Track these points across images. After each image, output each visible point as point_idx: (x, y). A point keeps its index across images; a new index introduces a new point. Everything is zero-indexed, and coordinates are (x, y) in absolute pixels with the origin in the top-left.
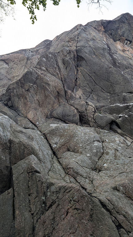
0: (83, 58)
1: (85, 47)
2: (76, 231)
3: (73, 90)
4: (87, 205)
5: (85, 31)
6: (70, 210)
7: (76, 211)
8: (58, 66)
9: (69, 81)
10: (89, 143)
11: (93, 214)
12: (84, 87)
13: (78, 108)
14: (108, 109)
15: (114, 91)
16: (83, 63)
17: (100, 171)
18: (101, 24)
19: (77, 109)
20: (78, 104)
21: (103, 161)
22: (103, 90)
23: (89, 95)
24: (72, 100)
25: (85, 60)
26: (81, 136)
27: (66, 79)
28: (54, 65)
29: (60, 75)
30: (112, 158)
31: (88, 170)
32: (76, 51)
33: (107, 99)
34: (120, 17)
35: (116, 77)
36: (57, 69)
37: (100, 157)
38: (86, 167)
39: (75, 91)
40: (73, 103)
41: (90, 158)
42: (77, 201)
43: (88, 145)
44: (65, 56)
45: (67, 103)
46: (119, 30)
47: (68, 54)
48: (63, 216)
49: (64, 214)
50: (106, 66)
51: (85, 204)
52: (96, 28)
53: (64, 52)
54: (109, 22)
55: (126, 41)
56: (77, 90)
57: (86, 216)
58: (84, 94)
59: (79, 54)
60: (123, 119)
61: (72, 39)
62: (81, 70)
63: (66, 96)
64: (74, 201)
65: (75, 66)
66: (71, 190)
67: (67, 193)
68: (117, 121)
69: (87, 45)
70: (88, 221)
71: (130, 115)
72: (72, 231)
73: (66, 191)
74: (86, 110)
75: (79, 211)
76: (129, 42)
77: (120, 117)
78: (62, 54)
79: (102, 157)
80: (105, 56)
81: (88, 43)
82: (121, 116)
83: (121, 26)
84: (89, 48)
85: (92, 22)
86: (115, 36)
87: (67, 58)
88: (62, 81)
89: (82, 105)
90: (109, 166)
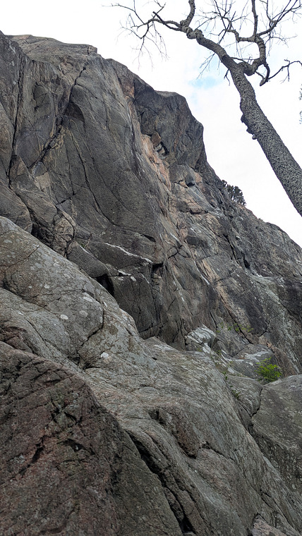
0: (81, 115)
1: (93, 95)
2: (65, 524)
3: (31, 167)
4: (106, 439)
5: (103, 68)
6: (52, 444)
7: (69, 452)
8: (21, 90)
9: (29, 141)
10: (71, 291)
11: (119, 472)
12: (59, 176)
13: (34, 209)
14: (98, 248)
15: (119, 219)
16: (78, 125)
17: (88, 366)
18: (132, 81)
19: (31, 212)
20: (37, 202)
21: (99, 343)
22: (97, 206)
23: (63, 200)
24: (24, 187)
25: (84, 122)
26: (53, 266)
27: (26, 132)
28: (12, 76)
29: (15, 111)
30: (122, 345)
31: (59, 354)
32: (72, 90)
33: (100, 228)
34: (169, 95)
35: (134, 195)
36: (16, 93)
37: (94, 333)
38: (55, 346)
39: (34, 172)
40: (25, 193)
41: (69, 327)
42: (77, 416)
43: (67, 292)
44: (44, 81)
45: (7, 186)
46: (158, 117)
47: (53, 81)
48: (23, 460)
49: (26, 454)
50: (122, 162)
51: (99, 435)
52: (122, 81)
53: (46, 71)
54: (150, 89)
55: (160, 146)
56: (40, 173)
57: (101, 473)
58: (52, 189)
59: (74, 101)
60: (125, 281)
61: (71, 62)
62: (68, 136)
63: (10, 167)
64: (68, 415)
65: (57, 120)
66: (58, 378)
67: (46, 383)
68: (113, 279)
69: (98, 95)
70: (105, 494)
71: (141, 280)
72: (50, 522)
73: (43, 379)
74: (54, 225)
75: (81, 454)
76: (163, 151)
77: (120, 275)
78: (40, 72)
79: (98, 334)
80: (125, 143)
81: (101, 93)
82: (124, 273)
83: (165, 112)
84: (100, 104)
85: (120, 64)
86: (147, 122)
87: (48, 89)
88: (15, 128)
89: (47, 210)
90: (115, 360)
